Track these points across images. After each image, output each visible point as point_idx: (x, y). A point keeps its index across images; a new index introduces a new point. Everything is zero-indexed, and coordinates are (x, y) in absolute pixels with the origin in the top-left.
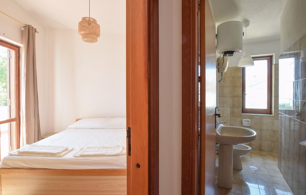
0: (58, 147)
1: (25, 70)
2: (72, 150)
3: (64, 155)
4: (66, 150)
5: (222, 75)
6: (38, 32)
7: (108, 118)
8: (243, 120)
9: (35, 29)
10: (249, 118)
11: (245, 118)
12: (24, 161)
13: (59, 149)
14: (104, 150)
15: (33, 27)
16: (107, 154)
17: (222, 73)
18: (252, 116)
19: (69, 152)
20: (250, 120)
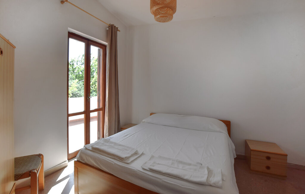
0: (128, 147)
1: (109, 66)
2: (143, 154)
3: (132, 161)
4: (136, 153)
6: (119, 31)
7: (182, 115)
9: (117, 28)
12: (95, 159)
13: (128, 152)
14: (181, 166)
15: (115, 26)
16: (185, 178)
19: (139, 157)
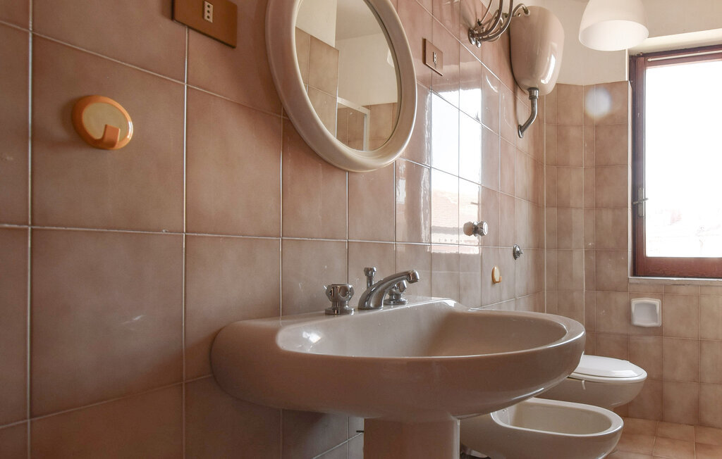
5: (532, 98)
8: (635, 302)
10: (655, 294)
11: (639, 296)
17: (531, 89)
18: (666, 285)
20: (657, 302)
